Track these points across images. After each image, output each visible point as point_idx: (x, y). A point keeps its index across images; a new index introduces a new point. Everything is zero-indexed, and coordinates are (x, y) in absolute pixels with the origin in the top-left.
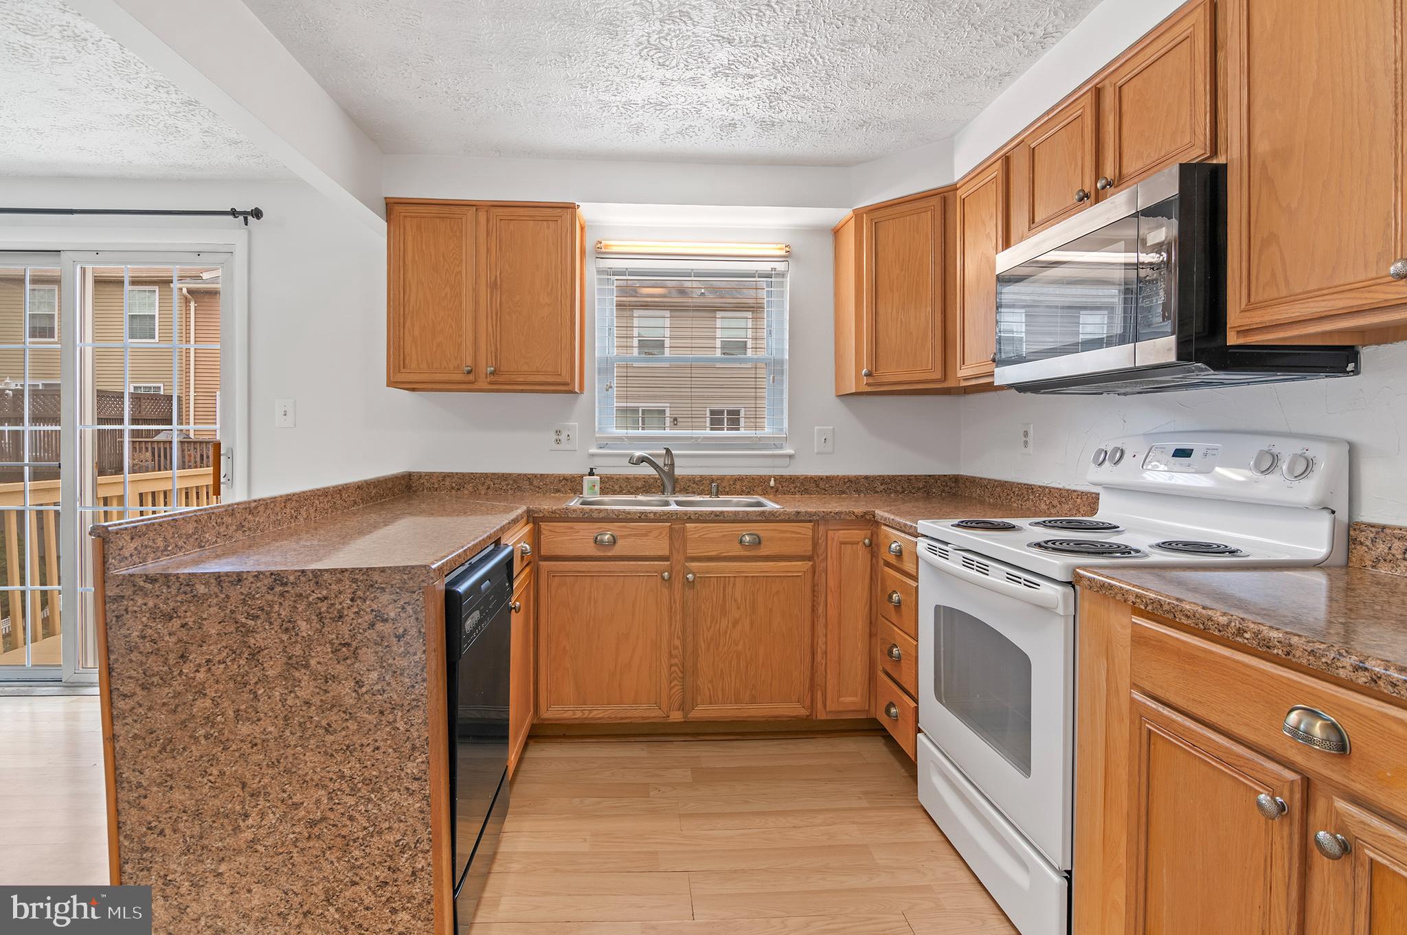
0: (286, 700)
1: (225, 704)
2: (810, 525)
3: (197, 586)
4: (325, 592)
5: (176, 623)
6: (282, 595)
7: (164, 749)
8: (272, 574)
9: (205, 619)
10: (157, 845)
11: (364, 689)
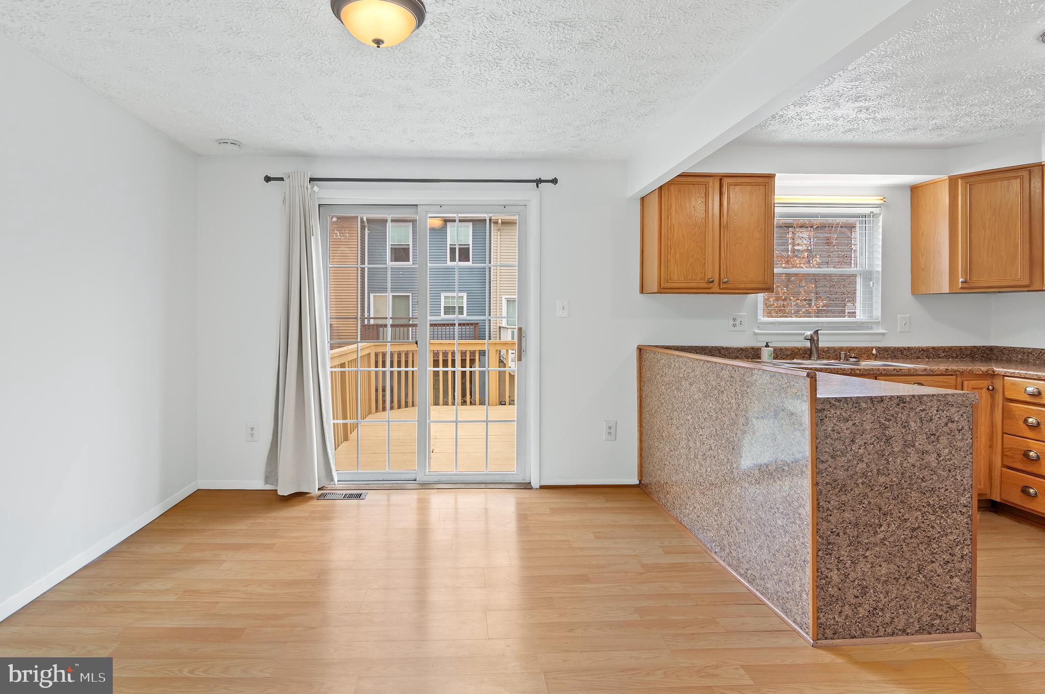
0: (903, 464)
1: (873, 466)
2: (954, 377)
3: (861, 403)
4: (924, 407)
5: (850, 423)
6: (903, 408)
7: (841, 490)
8: (898, 397)
9: (864, 421)
10: (835, 541)
11: (941, 458)
